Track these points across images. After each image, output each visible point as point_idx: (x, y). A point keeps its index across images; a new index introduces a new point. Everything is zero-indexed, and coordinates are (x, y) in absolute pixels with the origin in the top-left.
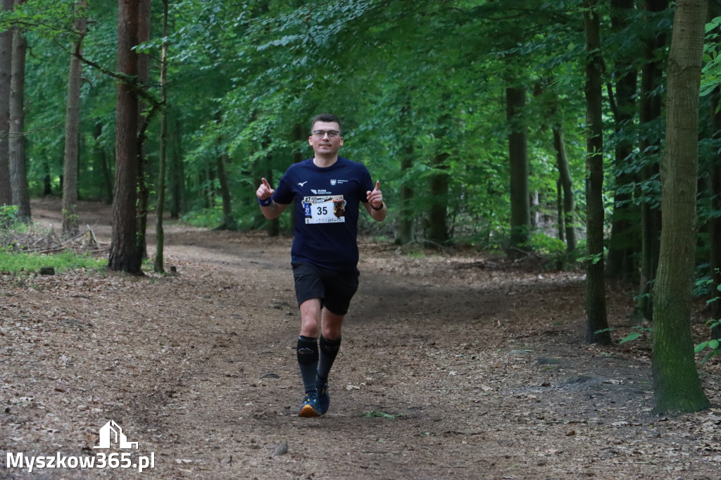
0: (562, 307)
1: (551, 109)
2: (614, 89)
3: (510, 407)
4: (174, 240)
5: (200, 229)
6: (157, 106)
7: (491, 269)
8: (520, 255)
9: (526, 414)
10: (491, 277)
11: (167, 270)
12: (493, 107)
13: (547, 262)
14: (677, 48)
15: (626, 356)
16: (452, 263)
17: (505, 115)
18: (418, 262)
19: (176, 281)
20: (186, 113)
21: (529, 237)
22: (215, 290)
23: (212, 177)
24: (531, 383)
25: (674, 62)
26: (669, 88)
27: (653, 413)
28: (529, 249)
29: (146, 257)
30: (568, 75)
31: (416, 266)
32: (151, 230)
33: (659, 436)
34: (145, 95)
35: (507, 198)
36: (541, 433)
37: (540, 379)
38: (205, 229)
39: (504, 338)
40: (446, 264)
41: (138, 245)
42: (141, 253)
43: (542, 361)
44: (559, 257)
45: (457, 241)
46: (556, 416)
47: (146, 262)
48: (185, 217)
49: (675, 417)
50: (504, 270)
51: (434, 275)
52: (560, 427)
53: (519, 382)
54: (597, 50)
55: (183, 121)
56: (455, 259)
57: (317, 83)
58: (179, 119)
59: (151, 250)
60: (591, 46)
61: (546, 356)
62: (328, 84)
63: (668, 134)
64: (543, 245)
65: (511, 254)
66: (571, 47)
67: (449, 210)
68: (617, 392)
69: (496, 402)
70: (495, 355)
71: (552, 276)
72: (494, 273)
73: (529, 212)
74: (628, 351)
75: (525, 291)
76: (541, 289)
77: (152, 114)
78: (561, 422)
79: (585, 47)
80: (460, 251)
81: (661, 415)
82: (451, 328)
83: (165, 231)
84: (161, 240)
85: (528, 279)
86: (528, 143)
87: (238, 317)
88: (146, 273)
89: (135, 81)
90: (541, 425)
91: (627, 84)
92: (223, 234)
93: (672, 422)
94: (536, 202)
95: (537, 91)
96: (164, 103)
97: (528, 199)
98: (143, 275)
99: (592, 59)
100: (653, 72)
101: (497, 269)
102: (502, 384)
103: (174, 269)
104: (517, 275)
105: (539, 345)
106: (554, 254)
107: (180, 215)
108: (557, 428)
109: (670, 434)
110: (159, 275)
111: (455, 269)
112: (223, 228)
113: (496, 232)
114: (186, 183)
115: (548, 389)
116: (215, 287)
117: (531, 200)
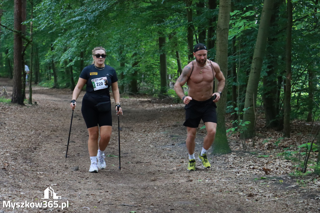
0: (179, 117)
1: (175, 44)
2: (198, 37)
3: (160, 153)
4: (36, 92)
5: (46, 88)
6: (29, 42)
7: (153, 103)
8: (164, 98)
9: (166, 155)
10: (153, 106)
11: (33, 103)
12: (155, 43)
13: (174, 100)
14: (220, 21)
15: (202, 134)
16: (139, 100)
17: (158, 46)
18: (126, 100)
19: (36, 107)
20: (40, 45)
21: (167, 91)
22: (51, 110)
23: (50, 68)
24: (168, 144)
25: (219, 27)
26: (217, 36)
27: (211, 154)
28: (167, 95)
29: (25, 98)
30: (181, 32)
31: (126, 102)
32: (27, 89)
33: (213, 163)
34: (25, 38)
35: (159, 76)
36: (171, 162)
37: (171, 143)
38: (48, 88)
39: (158, 128)
40: (137, 101)
41: (22, 94)
42: (24, 97)
43: (172, 136)
44: (178, 99)
45: (141, 93)
46: (177, 156)
47: (25, 100)
48: (40, 84)
49: (219, 156)
50: (158, 103)
51: (132, 105)
52: (178, 160)
53: (163, 144)
54: (191, 22)
55: (39, 48)
56: (140, 99)
57: (89, 35)
58: (37, 47)
59: (27, 96)
60: (189, 21)
61: (173, 134)
62: (93, 35)
63: (217, 53)
64: (172, 94)
65: (161, 97)
66: (182, 21)
67: (138, 81)
68: (198, 147)
69: (155, 151)
70: (155, 134)
71: (176, 105)
72: (155, 104)
73: (167, 82)
74: (203, 132)
75: (165, 111)
76: (172, 110)
77: (27, 45)
78: (178, 158)
79: (187, 21)
80: (142, 96)
81: (214, 155)
82: (139, 124)
83: (33, 89)
84: (31, 92)
85: (167, 106)
86: (167, 56)
87: (60, 120)
88: (25, 104)
89: (21, 33)
90: (171, 159)
91: (202, 35)
92: (54, 90)
93: (218, 158)
94: (170, 78)
95: (170, 37)
96: (32, 41)
97: (167, 77)
98: (24, 105)
99: (189, 26)
100: (212, 30)
101: (156, 103)
102: (157, 144)
103: (36, 103)
104: (163, 105)
105: (170, 130)
106: (176, 97)
107: (38, 83)
108: (177, 160)
109: (217, 162)
110: (30, 105)
111: (140, 103)
112: (54, 88)
113: (155, 89)
114: (40, 71)
115: (174, 146)
116: (51, 109)
117: (168, 77)
